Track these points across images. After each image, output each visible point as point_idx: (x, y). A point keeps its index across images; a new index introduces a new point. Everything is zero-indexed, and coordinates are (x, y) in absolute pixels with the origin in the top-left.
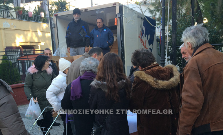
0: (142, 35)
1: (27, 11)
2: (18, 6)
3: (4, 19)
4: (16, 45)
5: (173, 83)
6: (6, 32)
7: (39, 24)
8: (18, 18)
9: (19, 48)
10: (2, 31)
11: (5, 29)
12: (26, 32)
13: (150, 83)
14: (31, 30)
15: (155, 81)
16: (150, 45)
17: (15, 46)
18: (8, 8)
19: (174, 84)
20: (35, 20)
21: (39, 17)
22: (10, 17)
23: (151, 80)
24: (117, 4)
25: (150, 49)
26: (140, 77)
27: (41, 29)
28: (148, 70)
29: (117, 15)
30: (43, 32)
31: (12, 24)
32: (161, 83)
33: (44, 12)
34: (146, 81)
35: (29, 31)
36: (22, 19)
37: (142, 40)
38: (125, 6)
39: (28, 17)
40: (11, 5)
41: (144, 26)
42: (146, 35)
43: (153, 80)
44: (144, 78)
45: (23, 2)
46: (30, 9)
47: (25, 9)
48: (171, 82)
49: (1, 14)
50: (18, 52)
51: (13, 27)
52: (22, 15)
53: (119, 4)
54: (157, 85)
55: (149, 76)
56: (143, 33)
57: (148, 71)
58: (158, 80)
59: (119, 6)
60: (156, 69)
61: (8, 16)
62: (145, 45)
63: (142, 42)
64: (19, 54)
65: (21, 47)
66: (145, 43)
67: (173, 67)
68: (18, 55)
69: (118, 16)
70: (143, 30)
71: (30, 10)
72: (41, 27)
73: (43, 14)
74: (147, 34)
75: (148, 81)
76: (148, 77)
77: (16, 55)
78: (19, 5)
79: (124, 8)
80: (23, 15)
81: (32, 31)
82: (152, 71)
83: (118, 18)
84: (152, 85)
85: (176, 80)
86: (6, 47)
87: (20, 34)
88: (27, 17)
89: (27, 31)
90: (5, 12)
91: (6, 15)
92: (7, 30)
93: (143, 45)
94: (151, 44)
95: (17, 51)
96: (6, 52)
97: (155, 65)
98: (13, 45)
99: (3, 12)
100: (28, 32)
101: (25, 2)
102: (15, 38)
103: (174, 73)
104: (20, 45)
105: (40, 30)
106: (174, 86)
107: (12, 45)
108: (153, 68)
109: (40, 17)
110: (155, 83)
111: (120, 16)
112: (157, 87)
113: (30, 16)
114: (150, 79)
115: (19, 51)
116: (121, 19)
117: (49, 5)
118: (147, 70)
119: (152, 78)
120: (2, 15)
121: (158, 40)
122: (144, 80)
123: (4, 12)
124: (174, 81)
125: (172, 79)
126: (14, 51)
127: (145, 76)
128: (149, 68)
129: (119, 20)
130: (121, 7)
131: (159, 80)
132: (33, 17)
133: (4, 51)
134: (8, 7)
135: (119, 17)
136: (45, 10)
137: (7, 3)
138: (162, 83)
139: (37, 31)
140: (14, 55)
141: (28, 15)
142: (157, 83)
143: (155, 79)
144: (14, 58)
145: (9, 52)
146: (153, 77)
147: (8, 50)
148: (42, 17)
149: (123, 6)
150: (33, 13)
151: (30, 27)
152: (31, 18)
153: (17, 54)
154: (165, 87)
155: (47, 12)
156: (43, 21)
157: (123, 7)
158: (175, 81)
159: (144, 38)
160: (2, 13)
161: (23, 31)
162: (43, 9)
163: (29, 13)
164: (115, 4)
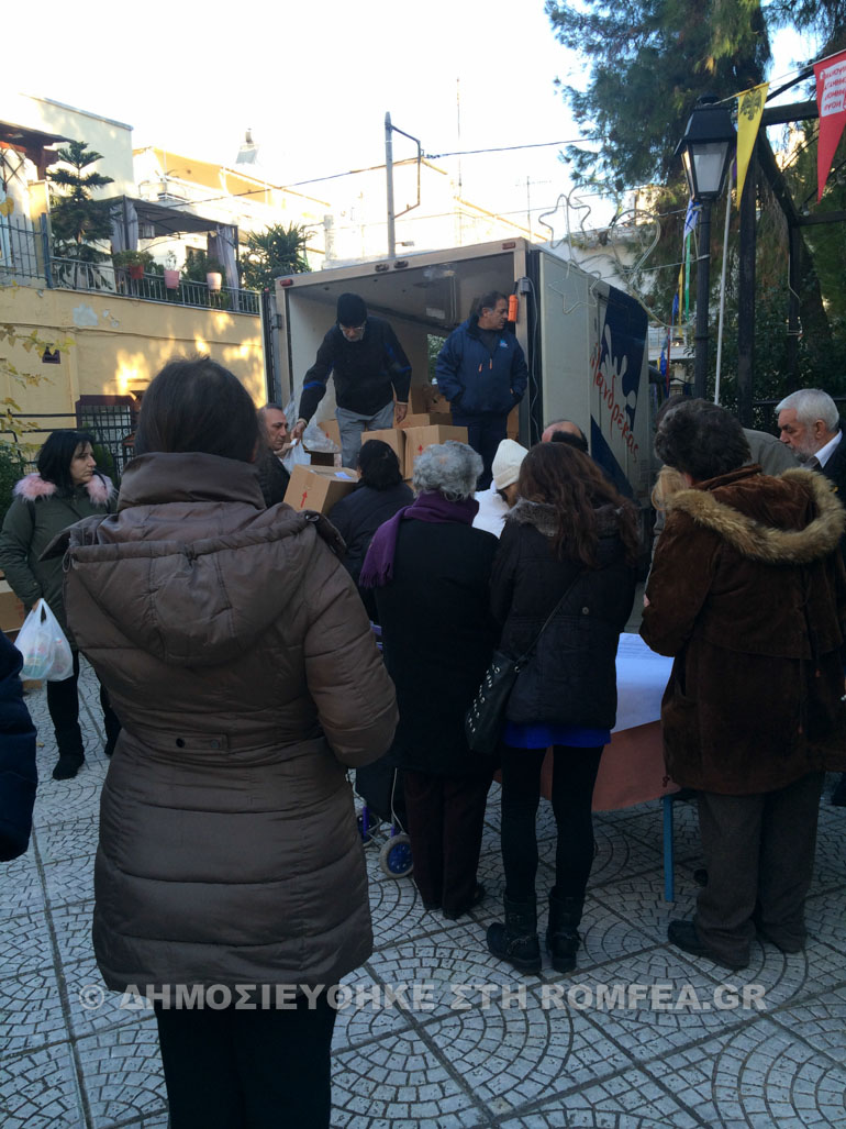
0: (602, 359)
1: (161, 266)
2: (128, 247)
3: (78, 297)
4: (116, 389)
5: (821, 542)
6: (85, 341)
7: (202, 313)
8: (127, 293)
9: (125, 400)
10: (70, 336)
11: (79, 330)
12: (153, 345)
13: (734, 537)
14: (171, 336)
15: (752, 530)
16: (626, 393)
17: (113, 394)
18: (91, 256)
19: (824, 545)
20: (186, 301)
21: (201, 289)
22: (98, 287)
23: (737, 526)
24: (520, 246)
25: (628, 408)
26: (695, 513)
27: (209, 332)
28: (721, 488)
29: (517, 284)
30: (216, 343)
31: (106, 314)
32: (776, 541)
33: (222, 271)
34: (719, 529)
35: (167, 339)
36: (141, 294)
37: (600, 375)
38: (547, 253)
39: (164, 288)
40: (104, 246)
41: (607, 326)
42: (616, 359)
43: (746, 525)
44: (710, 516)
45: (148, 235)
46: (172, 259)
47: (154, 261)
48: (813, 537)
49: (69, 275)
50: (125, 417)
51: (110, 323)
52: (140, 280)
53: (526, 242)
54: (760, 545)
55: (731, 511)
56: (605, 351)
57: (722, 492)
58: (763, 528)
59: (527, 253)
60: (754, 486)
61: (91, 285)
62: (612, 395)
63: (600, 385)
64: (125, 423)
65: (134, 397)
66: (610, 387)
67: (812, 478)
68: (122, 427)
69: (521, 288)
70: (604, 341)
71: (172, 263)
72: (209, 324)
73: (216, 279)
74: (618, 354)
75: (725, 531)
76: (726, 516)
77: (115, 428)
78: (131, 246)
79: (545, 259)
80: (145, 281)
81: (176, 340)
82: (739, 490)
83: (519, 296)
84: (743, 544)
85: (831, 528)
86: (81, 396)
87: (132, 351)
88: (158, 288)
89: (157, 339)
90: (83, 270)
91: (83, 280)
92: (88, 333)
93: (603, 395)
94: (632, 393)
95: (121, 414)
96: (79, 415)
97: (748, 470)
98: (107, 391)
99: (73, 268)
100: (162, 343)
101: (153, 235)
102: (115, 366)
103: (822, 502)
104: (133, 392)
105: (204, 336)
106: (823, 551)
107: (102, 389)
108: (743, 481)
109: (207, 290)
110: (753, 537)
111: (530, 287)
112: (759, 552)
113: (172, 283)
114: (732, 523)
115: (127, 414)
116: (533, 297)
117: (240, 246)
118: (718, 489)
119: (744, 519)
120: (70, 280)
121: (653, 377)
122: (712, 523)
123: (79, 270)
124: (822, 534)
125: (816, 527)
126: (108, 414)
127: (716, 511)
128: (726, 482)
129: (524, 301)
130: (533, 256)
131: (769, 527)
132: (180, 290)
133: (74, 412)
134: (95, 250)
135: (524, 293)
136: (222, 263)
137: (91, 238)
138: (780, 541)
139: (194, 341)
140: (109, 428)
141: (163, 283)
142: (761, 537)
143: (754, 523)
144: (106, 436)
145: (90, 415)
146: (745, 514)
147: (88, 408)
148: (214, 291)
149: (540, 251)
150: (181, 276)
151: (169, 326)
152: (174, 290)
153: (118, 423)
154: (790, 556)
155: (232, 271)
156: (218, 305)
157: (541, 254)
158: (826, 533)
159: (609, 369)
160: (72, 272)
161: (143, 340)
162: (217, 261)
163: (168, 277)
164: (509, 245)
